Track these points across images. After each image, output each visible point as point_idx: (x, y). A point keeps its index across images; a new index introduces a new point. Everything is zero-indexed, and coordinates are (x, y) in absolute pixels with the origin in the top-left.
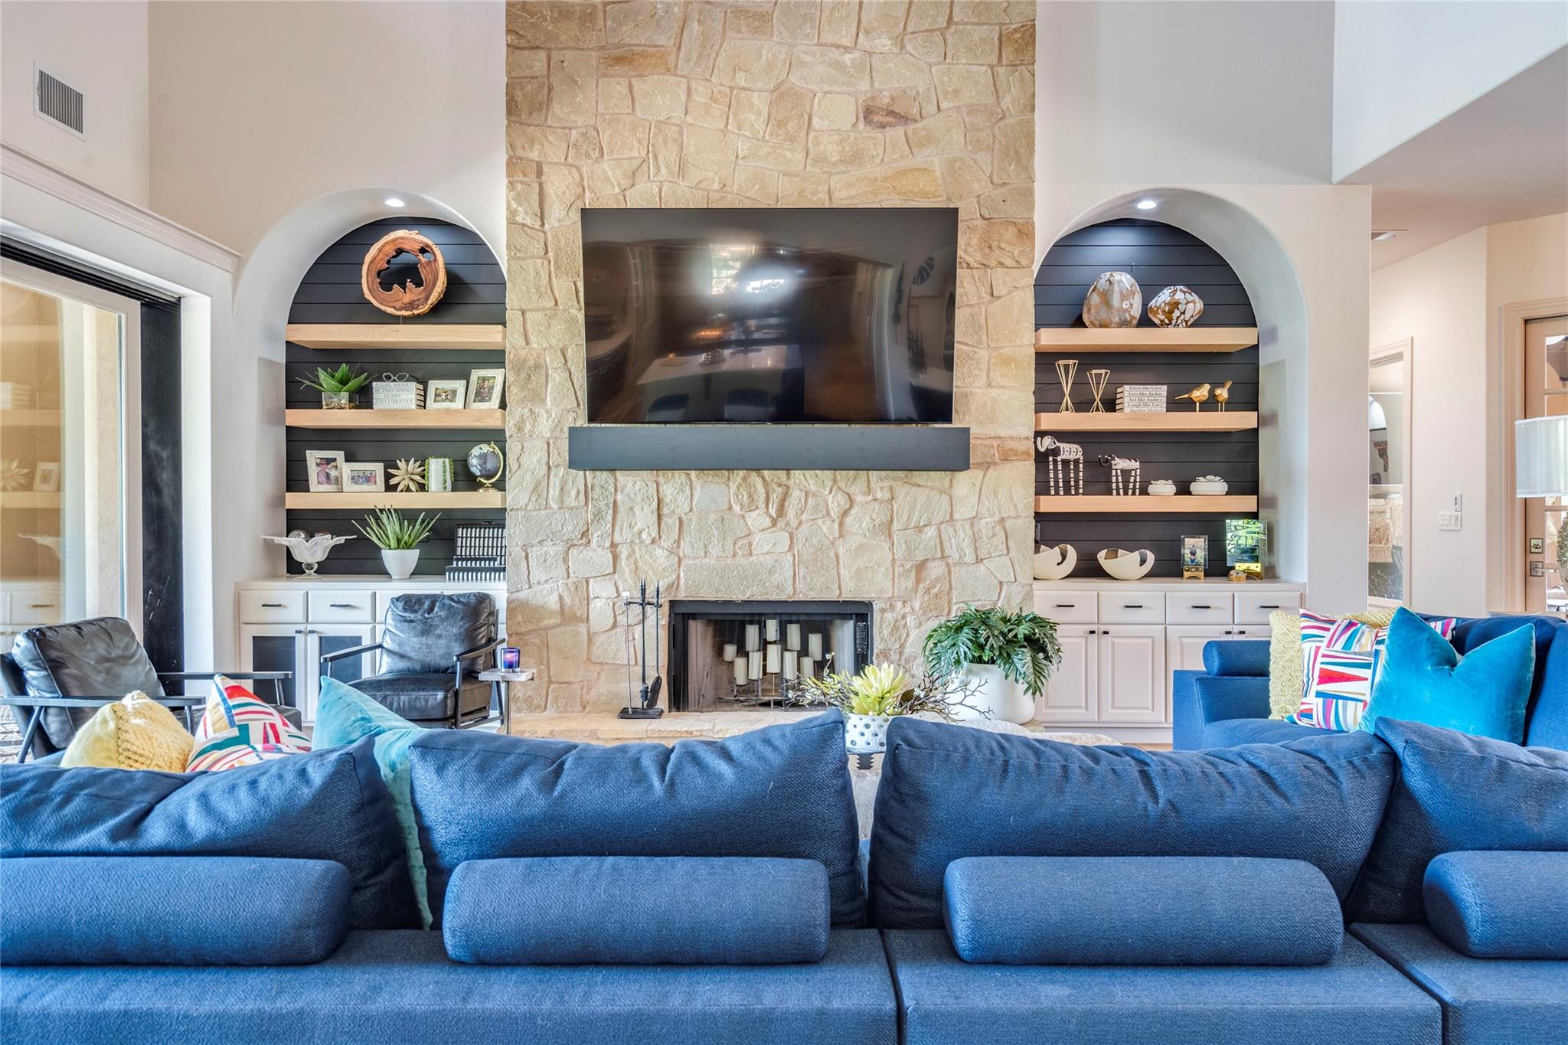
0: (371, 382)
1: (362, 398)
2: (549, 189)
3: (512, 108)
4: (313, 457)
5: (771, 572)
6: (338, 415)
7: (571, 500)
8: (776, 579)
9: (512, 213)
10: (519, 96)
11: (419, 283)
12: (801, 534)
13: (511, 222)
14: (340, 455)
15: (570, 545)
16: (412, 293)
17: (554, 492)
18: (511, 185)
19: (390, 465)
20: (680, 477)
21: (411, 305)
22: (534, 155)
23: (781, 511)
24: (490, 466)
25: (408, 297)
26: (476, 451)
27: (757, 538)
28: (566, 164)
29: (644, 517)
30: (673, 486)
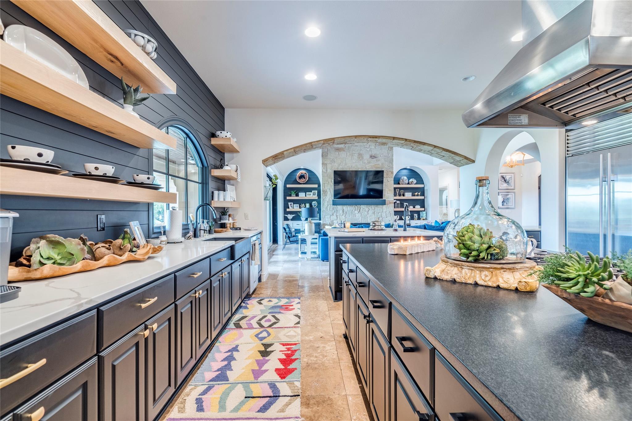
0: (298, 193)
1: (297, 195)
2: (328, 167)
3: (322, 156)
4: (289, 203)
5: (358, 219)
6: (294, 197)
7: (331, 209)
8: (359, 220)
9: (322, 170)
10: (323, 154)
11: (304, 178)
12: (362, 214)
13: (322, 171)
14: (292, 203)
15: (331, 216)
16: (303, 180)
17: (329, 208)
18: (322, 166)
19: (300, 205)
20: (346, 206)
21: (304, 182)
22: (326, 162)
23: (360, 211)
24: (315, 205)
25: (303, 181)
26: (313, 202)
27: (356, 215)
28: (330, 163)
29: (341, 212)
30: (345, 208)
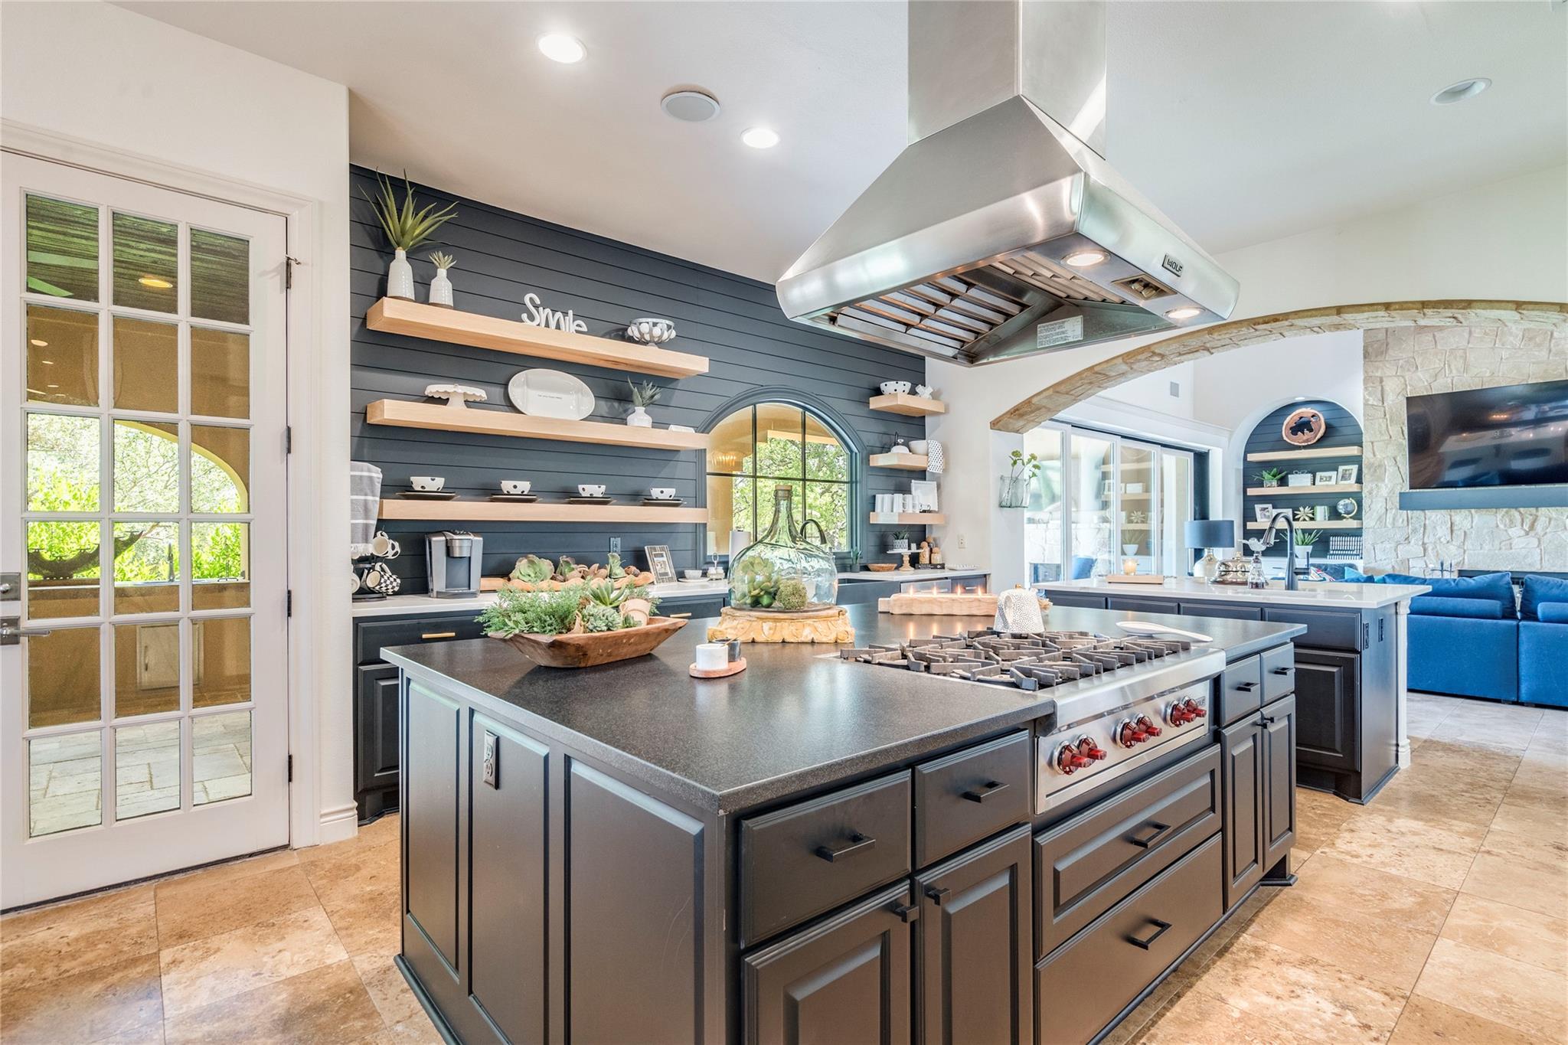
0: (1287, 474)
1: (1283, 482)
2: (1387, 388)
3: (1366, 355)
4: (1258, 507)
5: (1525, 557)
6: (1272, 489)
7: (1399, 523)
8: (1529, 560)
9: (1364, 397)
10: (1370, 350)
11: (1311, 430)
12: (1545, 540)
13: (1366, 404)
14: (1270, 506)
15: (1398, 544)
16: (1307, 434)
17: (1389, 520)
18: (1366, 388)
19: (1295, 509)
20: (1465, 512)
21: (1307, 441)
22: (1379, 374)
23: (1532, 527)
24: (1349, 509)
25: (1305, 437)
26: (1342, 502)
27: (1515, 542)
28: (1396, 376)
29: (1443, 532)
30: (1461, 518)
